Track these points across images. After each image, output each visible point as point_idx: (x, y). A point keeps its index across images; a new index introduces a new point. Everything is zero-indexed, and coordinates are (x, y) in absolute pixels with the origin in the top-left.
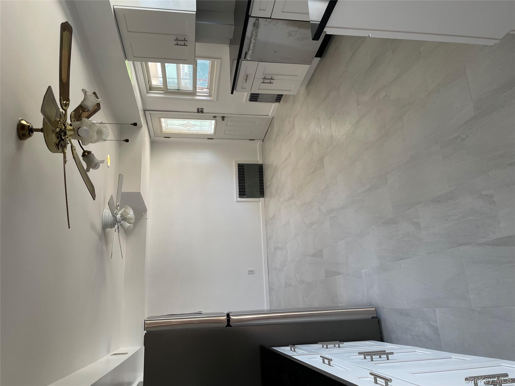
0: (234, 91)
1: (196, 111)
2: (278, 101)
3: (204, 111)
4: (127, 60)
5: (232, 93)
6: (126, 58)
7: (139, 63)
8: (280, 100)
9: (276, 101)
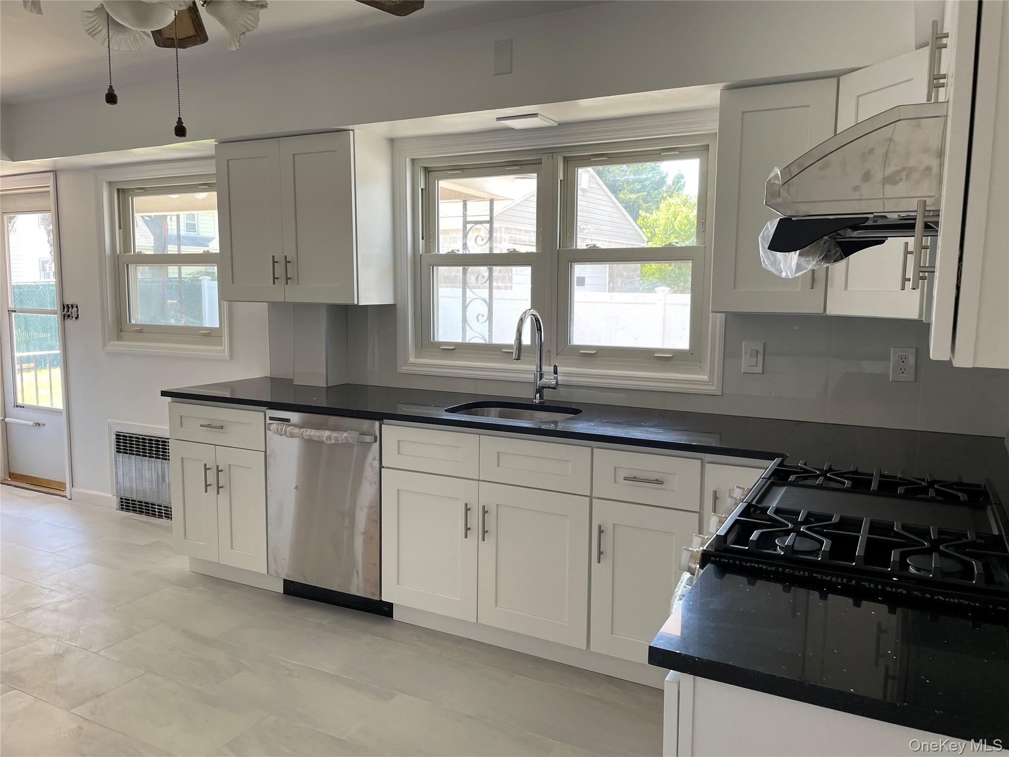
0: (169, 399)
1: (68, 302)
2: (122, 505)
3: (68, 322)
4: (217, 143)
5: (164, 394)
6: (222, 142)
7: (214, 171)
8: (128, 510)
9: (122, 499)
